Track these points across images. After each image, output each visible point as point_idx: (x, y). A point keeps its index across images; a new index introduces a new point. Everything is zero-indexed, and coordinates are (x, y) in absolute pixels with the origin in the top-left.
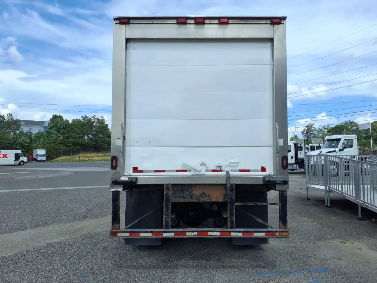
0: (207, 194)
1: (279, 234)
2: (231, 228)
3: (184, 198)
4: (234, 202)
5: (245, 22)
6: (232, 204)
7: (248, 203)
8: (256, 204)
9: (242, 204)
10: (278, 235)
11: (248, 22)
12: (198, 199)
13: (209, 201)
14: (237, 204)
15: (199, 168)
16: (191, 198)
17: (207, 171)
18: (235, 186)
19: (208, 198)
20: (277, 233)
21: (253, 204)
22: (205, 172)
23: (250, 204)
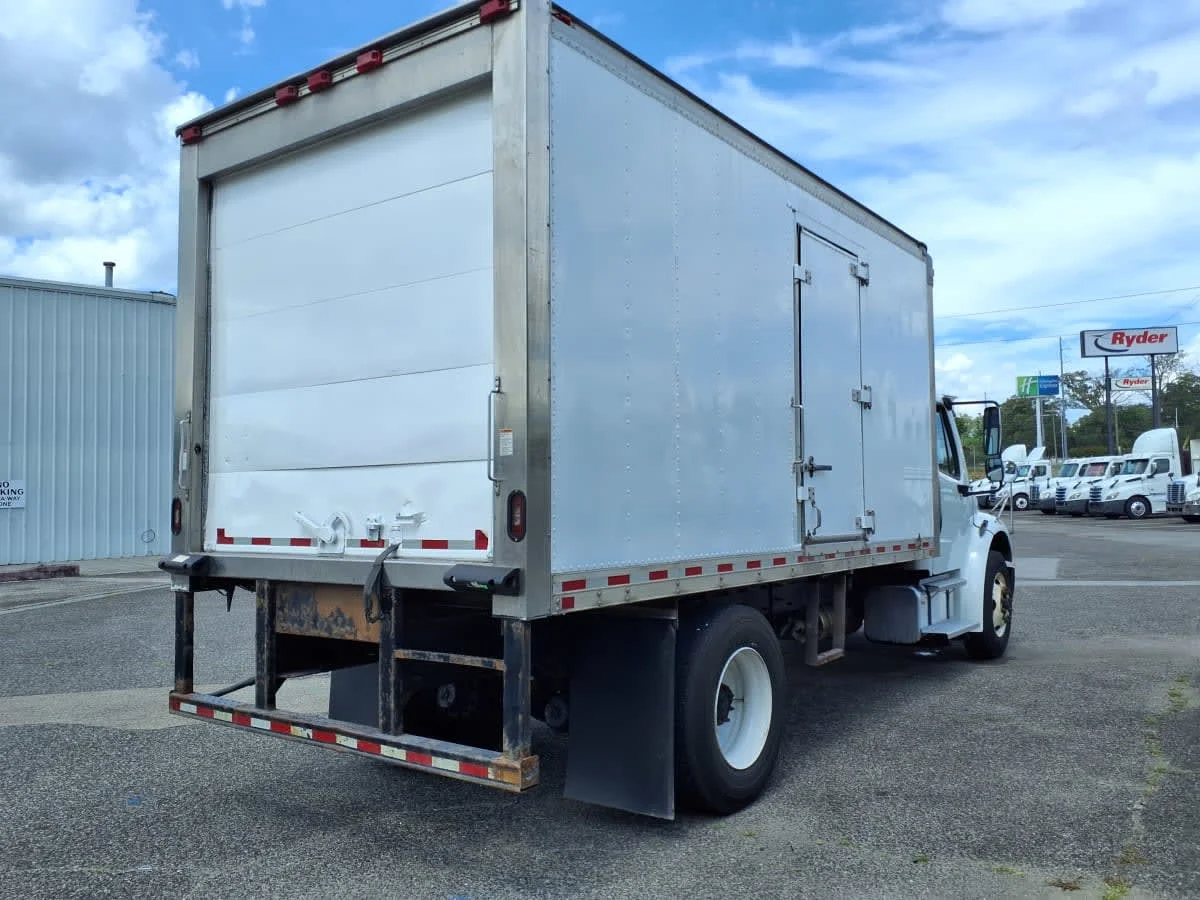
0: (347, 617)
1: (495, 773)
2: (386, 730)
3: (301, 623)
4: (393, 646)
5: (419, 45)
6: (388, 654)
7: (427, 653)
8: (447, 658)
9: (414, 654)
10: (493, 777)
11: (426, 42)
12: (329, 629)
13: (351, 637)
14: (400, 653)
15: (327, 534)
16: (315, 626)
17: (351, 543)
18: (397, 594)
19: (348, 628)
20: (490, 770)
21: (440, 657)
22: (349, 546)
23: (432, 659)
